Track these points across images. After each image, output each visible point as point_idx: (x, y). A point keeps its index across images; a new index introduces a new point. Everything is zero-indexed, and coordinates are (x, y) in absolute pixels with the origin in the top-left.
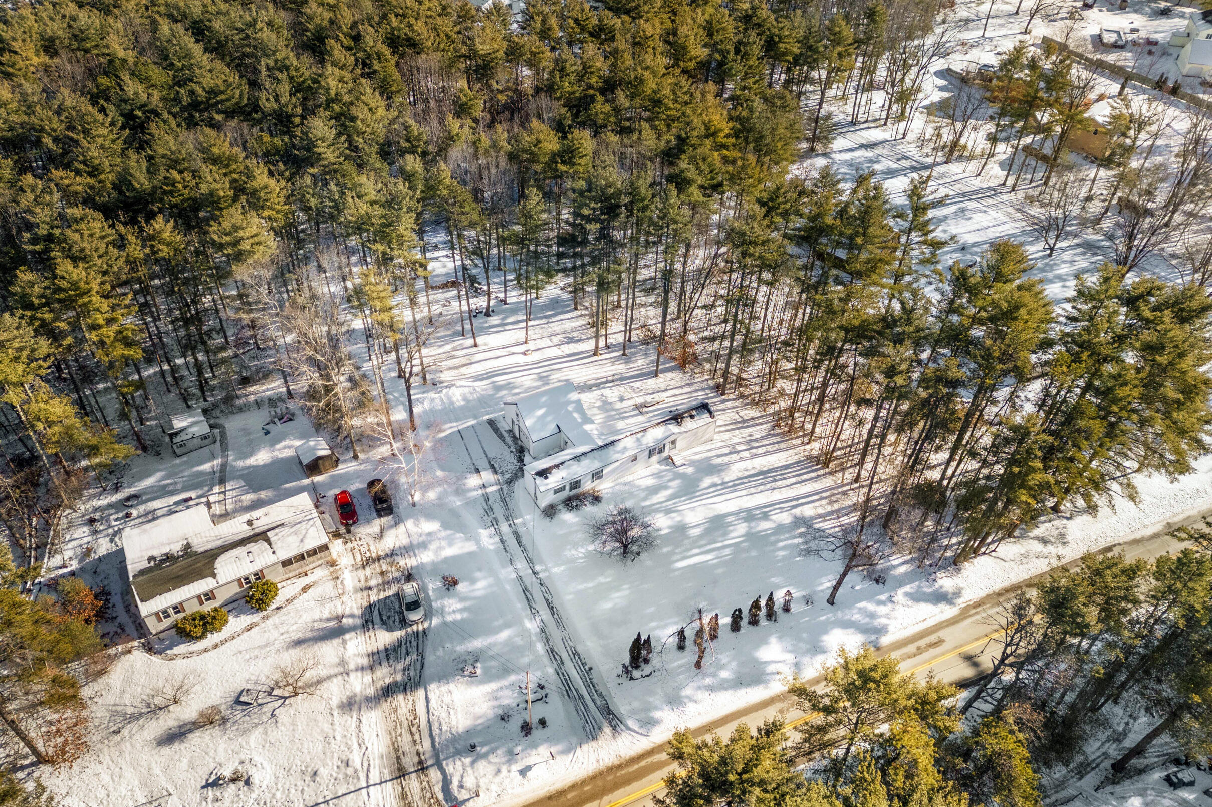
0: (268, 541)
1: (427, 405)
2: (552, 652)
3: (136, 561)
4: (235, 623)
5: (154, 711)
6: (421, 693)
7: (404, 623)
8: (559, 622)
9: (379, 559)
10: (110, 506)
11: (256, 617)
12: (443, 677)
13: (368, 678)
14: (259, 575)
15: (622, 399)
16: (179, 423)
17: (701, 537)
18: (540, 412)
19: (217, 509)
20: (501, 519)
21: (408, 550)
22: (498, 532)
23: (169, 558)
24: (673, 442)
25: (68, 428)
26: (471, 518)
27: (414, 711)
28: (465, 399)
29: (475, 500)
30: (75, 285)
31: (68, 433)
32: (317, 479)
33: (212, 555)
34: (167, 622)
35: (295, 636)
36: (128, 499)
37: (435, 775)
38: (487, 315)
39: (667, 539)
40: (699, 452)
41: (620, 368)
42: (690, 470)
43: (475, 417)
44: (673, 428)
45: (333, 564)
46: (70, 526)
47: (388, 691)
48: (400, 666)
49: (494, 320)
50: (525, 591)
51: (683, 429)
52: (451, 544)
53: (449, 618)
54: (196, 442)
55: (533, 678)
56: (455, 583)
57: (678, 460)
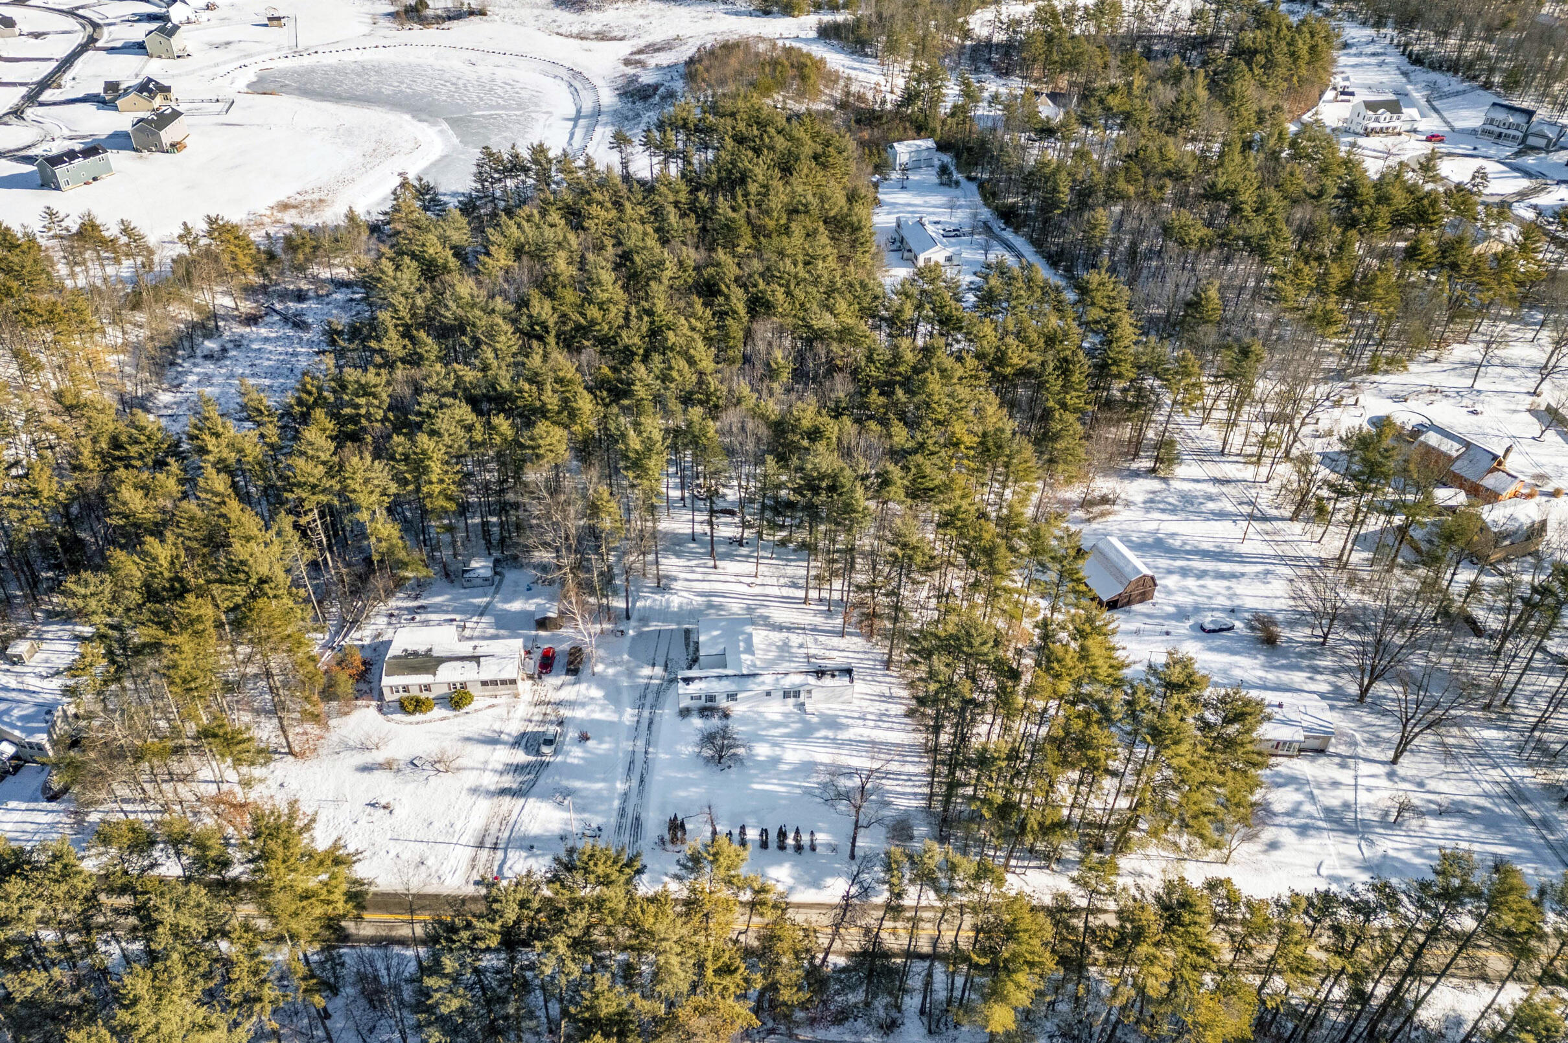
0: (479, 663)
1: (648, 603)
2: (622, 812)
3: (395, 650)
4: (437, 712)
5: (364, 748)
6: (522, 801)
7: (538, 753)
8: (641, 792)
9: (549, 703)
10: (407, 609)
11: (450, 714)
12: (543, 796)
13: (496, 778)
14: (463, 686)
15: (801, 646)
16: (474, 564)
17: (786, 772)
18: (716, 633)
19: (467, 633)
20: (648, 705)
21: (571, 704)
22: (640, 715)
23: (415, 654)
24: (809, 692)
25: (392, 545)
26: (626, 697)
27: (510, 812)
28: (680, 607)
29: (639, 685)
30: (424, 452)
31: (391, 550)
32: (542, 633)
33: (441, 660)
34: (396, 696)
35: (467, 734)
36: (419, 607)
37: (500, 854)
38: (741, 545)
39: (760, 765)
40: (833, 708)
41: (819, 621)
42: (815, 720)
43: (678, 623)
44: (811, 680)
45: (516, 696)
46: (378, 614)
47: (503, 792)
48: (520, 779)
49: (744, 551)
50: (632, 762)
51: (819, 683)
52: (602, 711)
53: (569, 760)
54: (479, 581)
55: (596, 821)
56: (588, 739)
57: (809, 708)
